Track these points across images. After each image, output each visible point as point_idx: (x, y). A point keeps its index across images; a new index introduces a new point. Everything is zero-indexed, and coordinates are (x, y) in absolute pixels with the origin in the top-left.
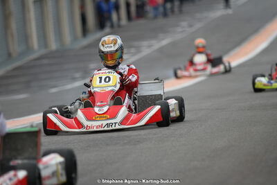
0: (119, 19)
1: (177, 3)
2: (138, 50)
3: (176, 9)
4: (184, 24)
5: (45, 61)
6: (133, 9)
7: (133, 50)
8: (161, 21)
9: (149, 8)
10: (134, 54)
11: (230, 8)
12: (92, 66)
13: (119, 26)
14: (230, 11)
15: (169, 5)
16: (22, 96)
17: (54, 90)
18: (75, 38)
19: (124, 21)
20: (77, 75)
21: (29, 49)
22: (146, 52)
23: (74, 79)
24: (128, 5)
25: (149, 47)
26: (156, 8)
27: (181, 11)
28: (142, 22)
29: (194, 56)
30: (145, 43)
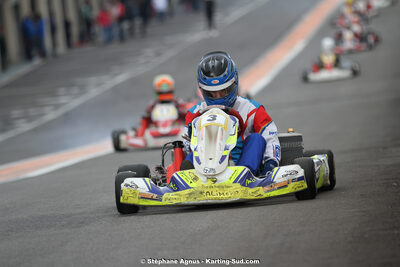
0: (54, 44)
1: (138, 22)
2: (83, 89)
3: (137, 30)
4: (149, 52)
6: (75, 30)
7: (75, 90)
8: (115, 48)
9: (98, 29)
10: (76, 96)
11: (215, 28)
12: (15, 113)
13: (55, 55)
14: (214, 33)
15: (126, 25)
19: (61, 48)
22: (93, 92)
24: (67, 25)
25: (99, 85)
26: (108, 29)
27: (144, 34)
28: (88, 49)
29: (153, 107)
30: (93, 80)
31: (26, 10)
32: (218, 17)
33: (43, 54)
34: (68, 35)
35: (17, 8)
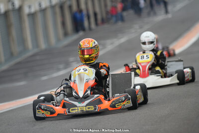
2: (104, 46)
5: (38, 58)
6: (99, 17)
12: (71, 59)
14: (169, 16)
16: (22, 83)
17: (45, 78)
18: (58, 40)
19: (93, 26)
20: (61, 66)
21: (25, 49)
23: (59, 70)
24: (95, 14)
25: (112, 44)
28: (106, 26)
30: (108, 42)
31: (75, 8)
32: (170, 8)
33: (84, 30)
34: (96, 20)
35: (70, 7)
